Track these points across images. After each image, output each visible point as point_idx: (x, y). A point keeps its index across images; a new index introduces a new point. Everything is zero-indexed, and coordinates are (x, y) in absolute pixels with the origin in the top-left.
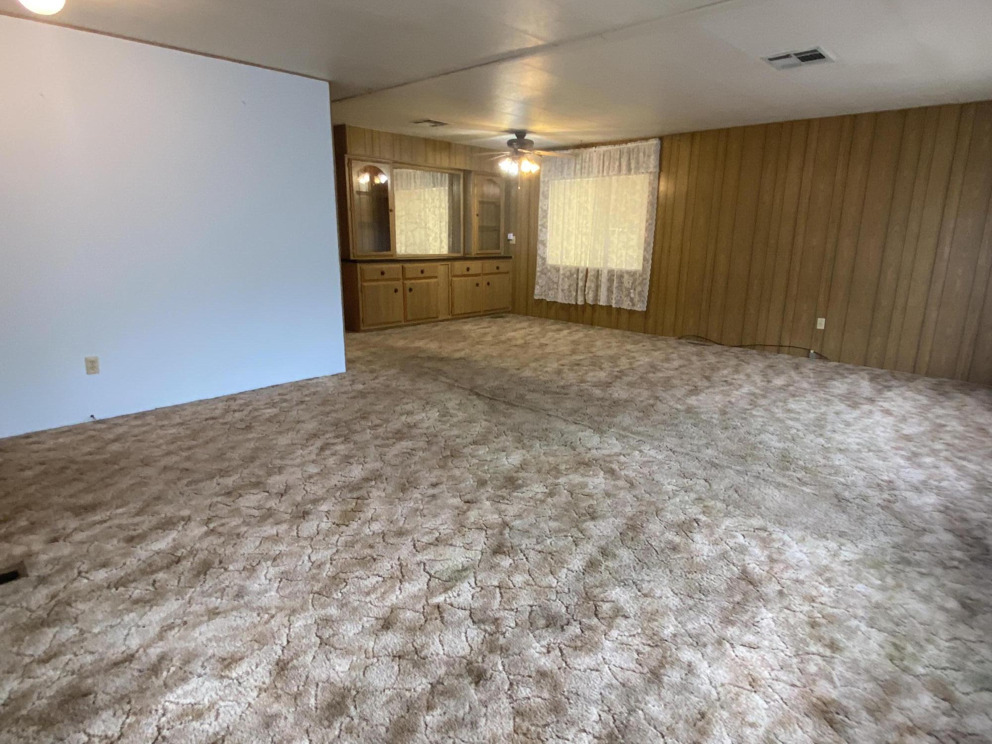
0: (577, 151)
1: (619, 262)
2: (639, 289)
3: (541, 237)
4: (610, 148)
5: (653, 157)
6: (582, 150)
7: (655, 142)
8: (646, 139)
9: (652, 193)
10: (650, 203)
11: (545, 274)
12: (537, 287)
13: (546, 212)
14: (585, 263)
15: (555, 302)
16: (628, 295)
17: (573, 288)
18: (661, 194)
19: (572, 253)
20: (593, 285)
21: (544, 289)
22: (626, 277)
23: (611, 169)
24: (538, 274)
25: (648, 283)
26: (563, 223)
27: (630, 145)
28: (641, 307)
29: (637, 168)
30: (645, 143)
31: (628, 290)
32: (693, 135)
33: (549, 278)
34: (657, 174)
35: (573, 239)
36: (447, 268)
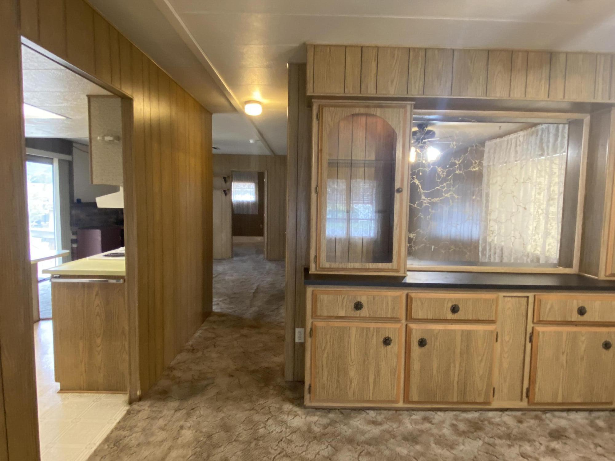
36: (525, 304)
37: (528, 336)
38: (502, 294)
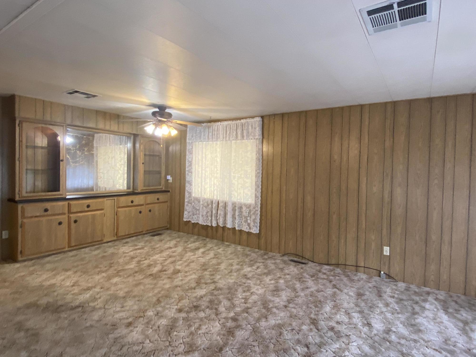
0: (209, 124)
1: (239, 197)
2: (253, 217)
3: (188, 178)
4: (230, 122)
5: (257, 129)
6: (212, 123)
7: (259, 119)
8: (253, 117)
9: (258, 152)
10: (258, 159)
11: (191, 204)
12: (185, 213)
13: (191, 162)
14: (217, 197)
15: (198, 223)
16: (246, 221)
17: (209, 214)
18: (265, 154)
19: (208, 189)
20: (222, 213)
21: (191, 214)
22: (244, 208)
23: (231, 136)
24: (186, 203)
25: (259, 213)
26: (202, 170)
27: (242, 121)
28: (255, 230)
29: (248, 136)
30: (252, 120)
31: (246, 217)
32: (283, 115)
33: (194, 207)
34: (261, 139)
35: (208, 181)
36: (114, 202)
37: (115, 213)
38: (105, 199)
